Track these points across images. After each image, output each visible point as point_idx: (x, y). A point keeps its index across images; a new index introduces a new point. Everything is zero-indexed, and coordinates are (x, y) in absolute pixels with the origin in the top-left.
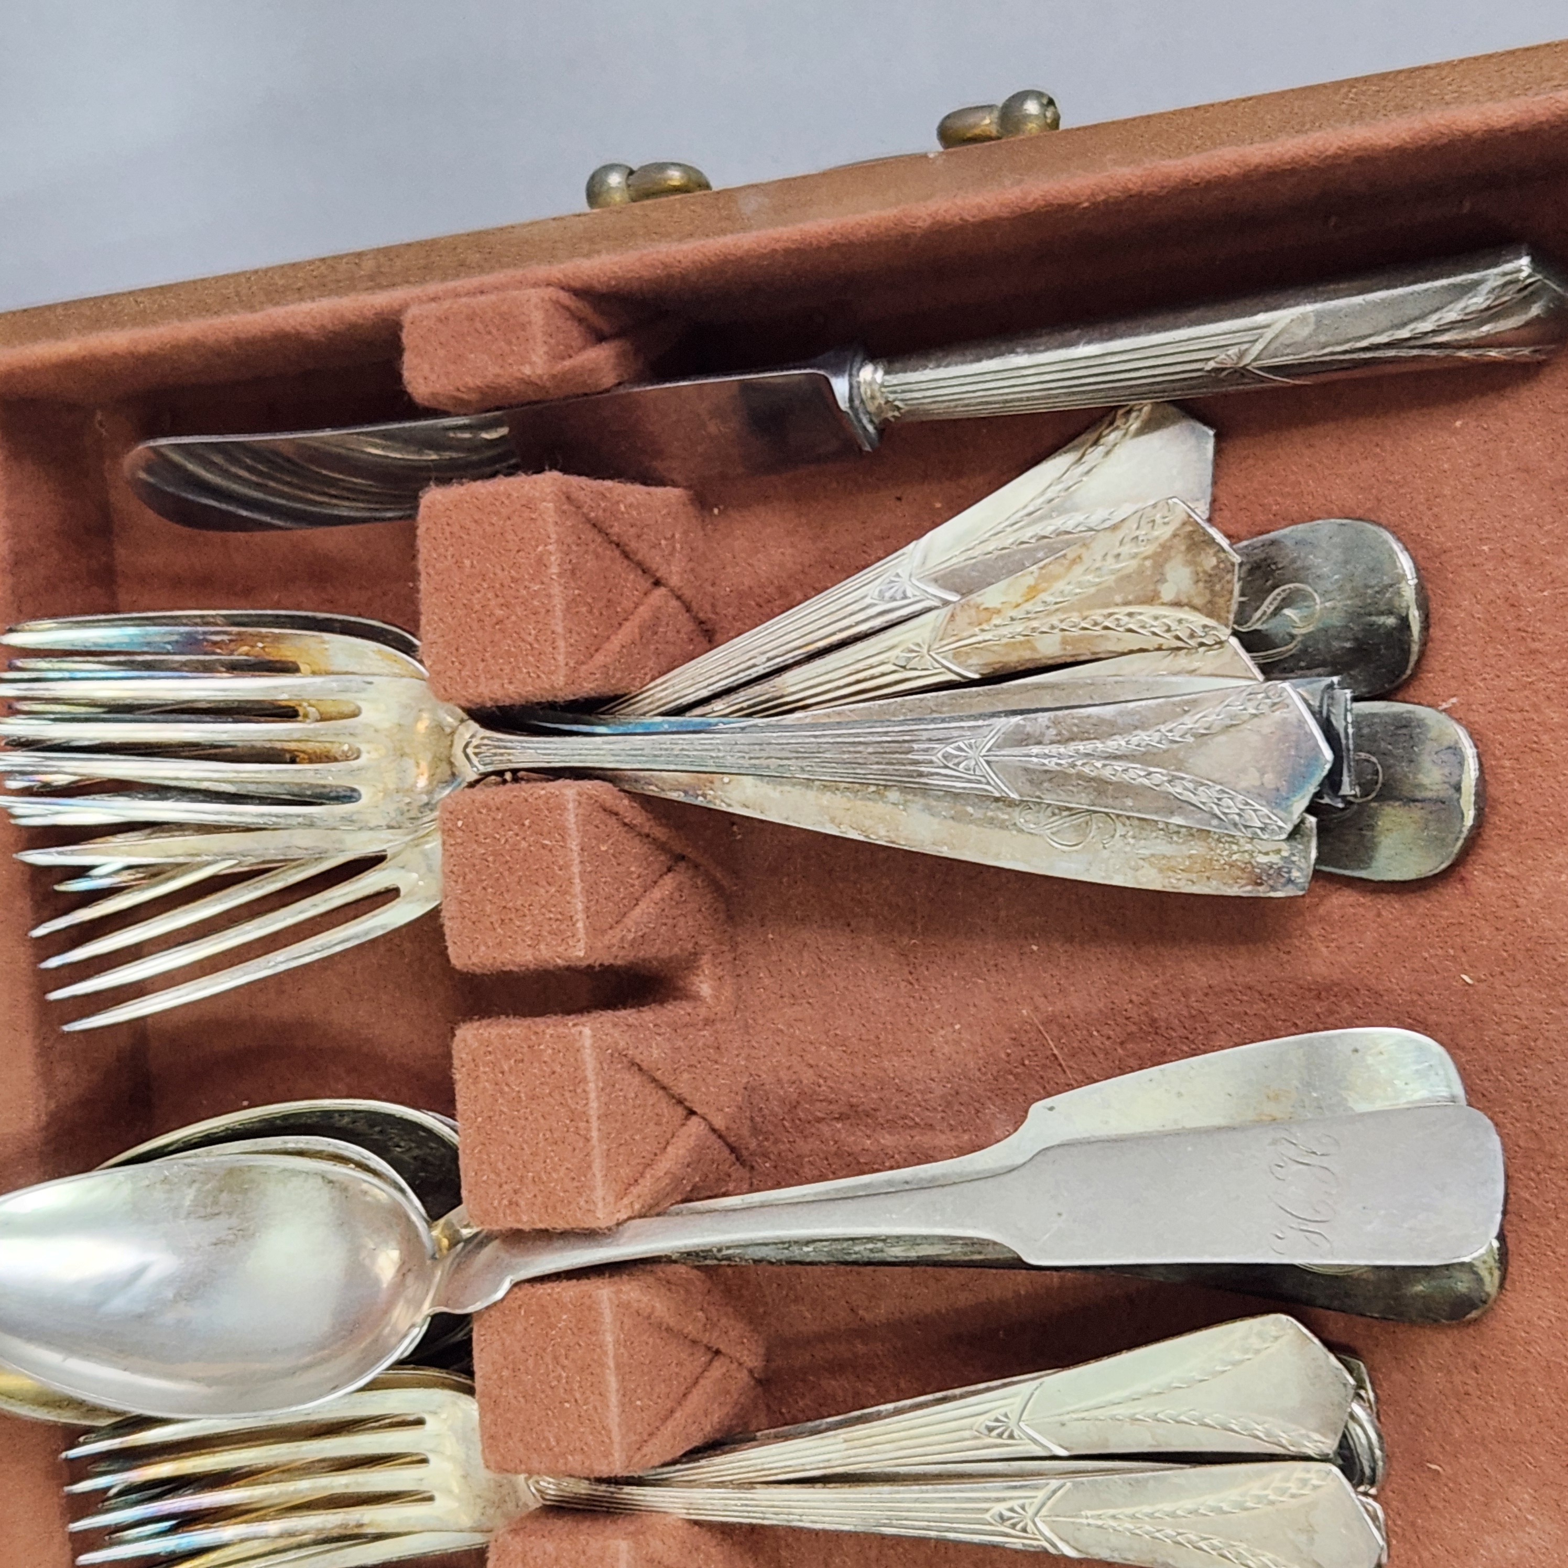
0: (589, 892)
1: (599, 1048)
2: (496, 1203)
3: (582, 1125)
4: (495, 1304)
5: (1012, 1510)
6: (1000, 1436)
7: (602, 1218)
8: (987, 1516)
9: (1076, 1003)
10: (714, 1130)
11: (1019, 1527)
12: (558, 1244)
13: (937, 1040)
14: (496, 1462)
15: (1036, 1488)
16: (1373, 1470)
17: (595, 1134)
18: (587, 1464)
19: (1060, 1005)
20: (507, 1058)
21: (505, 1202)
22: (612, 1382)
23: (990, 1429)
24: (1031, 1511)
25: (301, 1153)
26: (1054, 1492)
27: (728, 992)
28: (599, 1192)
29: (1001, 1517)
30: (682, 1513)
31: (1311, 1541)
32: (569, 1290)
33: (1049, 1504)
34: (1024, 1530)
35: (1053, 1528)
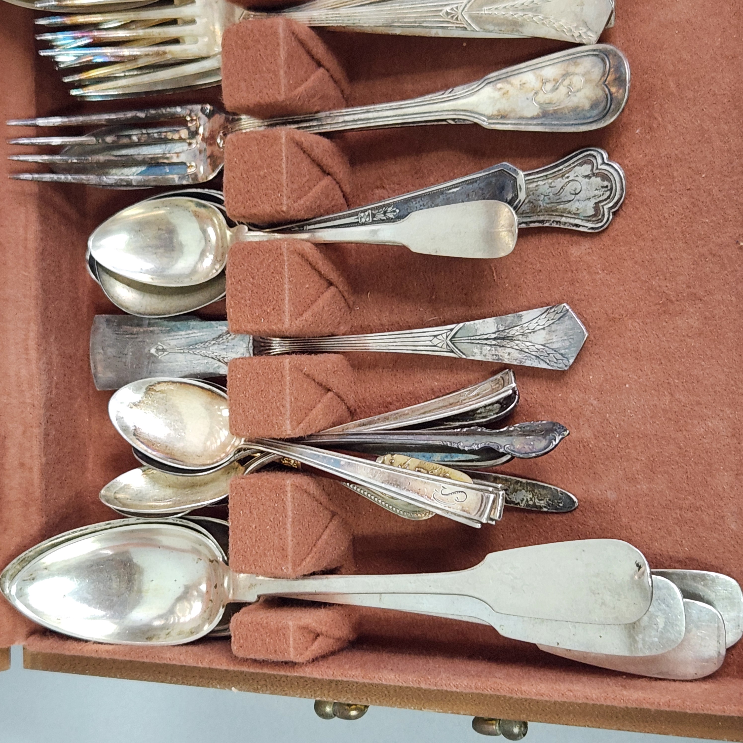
5: (452, 9)
8: (441, 13)
11: (455, 18)
24: (460, 10)
29: (447, 13)
30: (307, 24)
31: (582, 10)
33: (468, 6)
34: (457, 19)
35: (471, 17)
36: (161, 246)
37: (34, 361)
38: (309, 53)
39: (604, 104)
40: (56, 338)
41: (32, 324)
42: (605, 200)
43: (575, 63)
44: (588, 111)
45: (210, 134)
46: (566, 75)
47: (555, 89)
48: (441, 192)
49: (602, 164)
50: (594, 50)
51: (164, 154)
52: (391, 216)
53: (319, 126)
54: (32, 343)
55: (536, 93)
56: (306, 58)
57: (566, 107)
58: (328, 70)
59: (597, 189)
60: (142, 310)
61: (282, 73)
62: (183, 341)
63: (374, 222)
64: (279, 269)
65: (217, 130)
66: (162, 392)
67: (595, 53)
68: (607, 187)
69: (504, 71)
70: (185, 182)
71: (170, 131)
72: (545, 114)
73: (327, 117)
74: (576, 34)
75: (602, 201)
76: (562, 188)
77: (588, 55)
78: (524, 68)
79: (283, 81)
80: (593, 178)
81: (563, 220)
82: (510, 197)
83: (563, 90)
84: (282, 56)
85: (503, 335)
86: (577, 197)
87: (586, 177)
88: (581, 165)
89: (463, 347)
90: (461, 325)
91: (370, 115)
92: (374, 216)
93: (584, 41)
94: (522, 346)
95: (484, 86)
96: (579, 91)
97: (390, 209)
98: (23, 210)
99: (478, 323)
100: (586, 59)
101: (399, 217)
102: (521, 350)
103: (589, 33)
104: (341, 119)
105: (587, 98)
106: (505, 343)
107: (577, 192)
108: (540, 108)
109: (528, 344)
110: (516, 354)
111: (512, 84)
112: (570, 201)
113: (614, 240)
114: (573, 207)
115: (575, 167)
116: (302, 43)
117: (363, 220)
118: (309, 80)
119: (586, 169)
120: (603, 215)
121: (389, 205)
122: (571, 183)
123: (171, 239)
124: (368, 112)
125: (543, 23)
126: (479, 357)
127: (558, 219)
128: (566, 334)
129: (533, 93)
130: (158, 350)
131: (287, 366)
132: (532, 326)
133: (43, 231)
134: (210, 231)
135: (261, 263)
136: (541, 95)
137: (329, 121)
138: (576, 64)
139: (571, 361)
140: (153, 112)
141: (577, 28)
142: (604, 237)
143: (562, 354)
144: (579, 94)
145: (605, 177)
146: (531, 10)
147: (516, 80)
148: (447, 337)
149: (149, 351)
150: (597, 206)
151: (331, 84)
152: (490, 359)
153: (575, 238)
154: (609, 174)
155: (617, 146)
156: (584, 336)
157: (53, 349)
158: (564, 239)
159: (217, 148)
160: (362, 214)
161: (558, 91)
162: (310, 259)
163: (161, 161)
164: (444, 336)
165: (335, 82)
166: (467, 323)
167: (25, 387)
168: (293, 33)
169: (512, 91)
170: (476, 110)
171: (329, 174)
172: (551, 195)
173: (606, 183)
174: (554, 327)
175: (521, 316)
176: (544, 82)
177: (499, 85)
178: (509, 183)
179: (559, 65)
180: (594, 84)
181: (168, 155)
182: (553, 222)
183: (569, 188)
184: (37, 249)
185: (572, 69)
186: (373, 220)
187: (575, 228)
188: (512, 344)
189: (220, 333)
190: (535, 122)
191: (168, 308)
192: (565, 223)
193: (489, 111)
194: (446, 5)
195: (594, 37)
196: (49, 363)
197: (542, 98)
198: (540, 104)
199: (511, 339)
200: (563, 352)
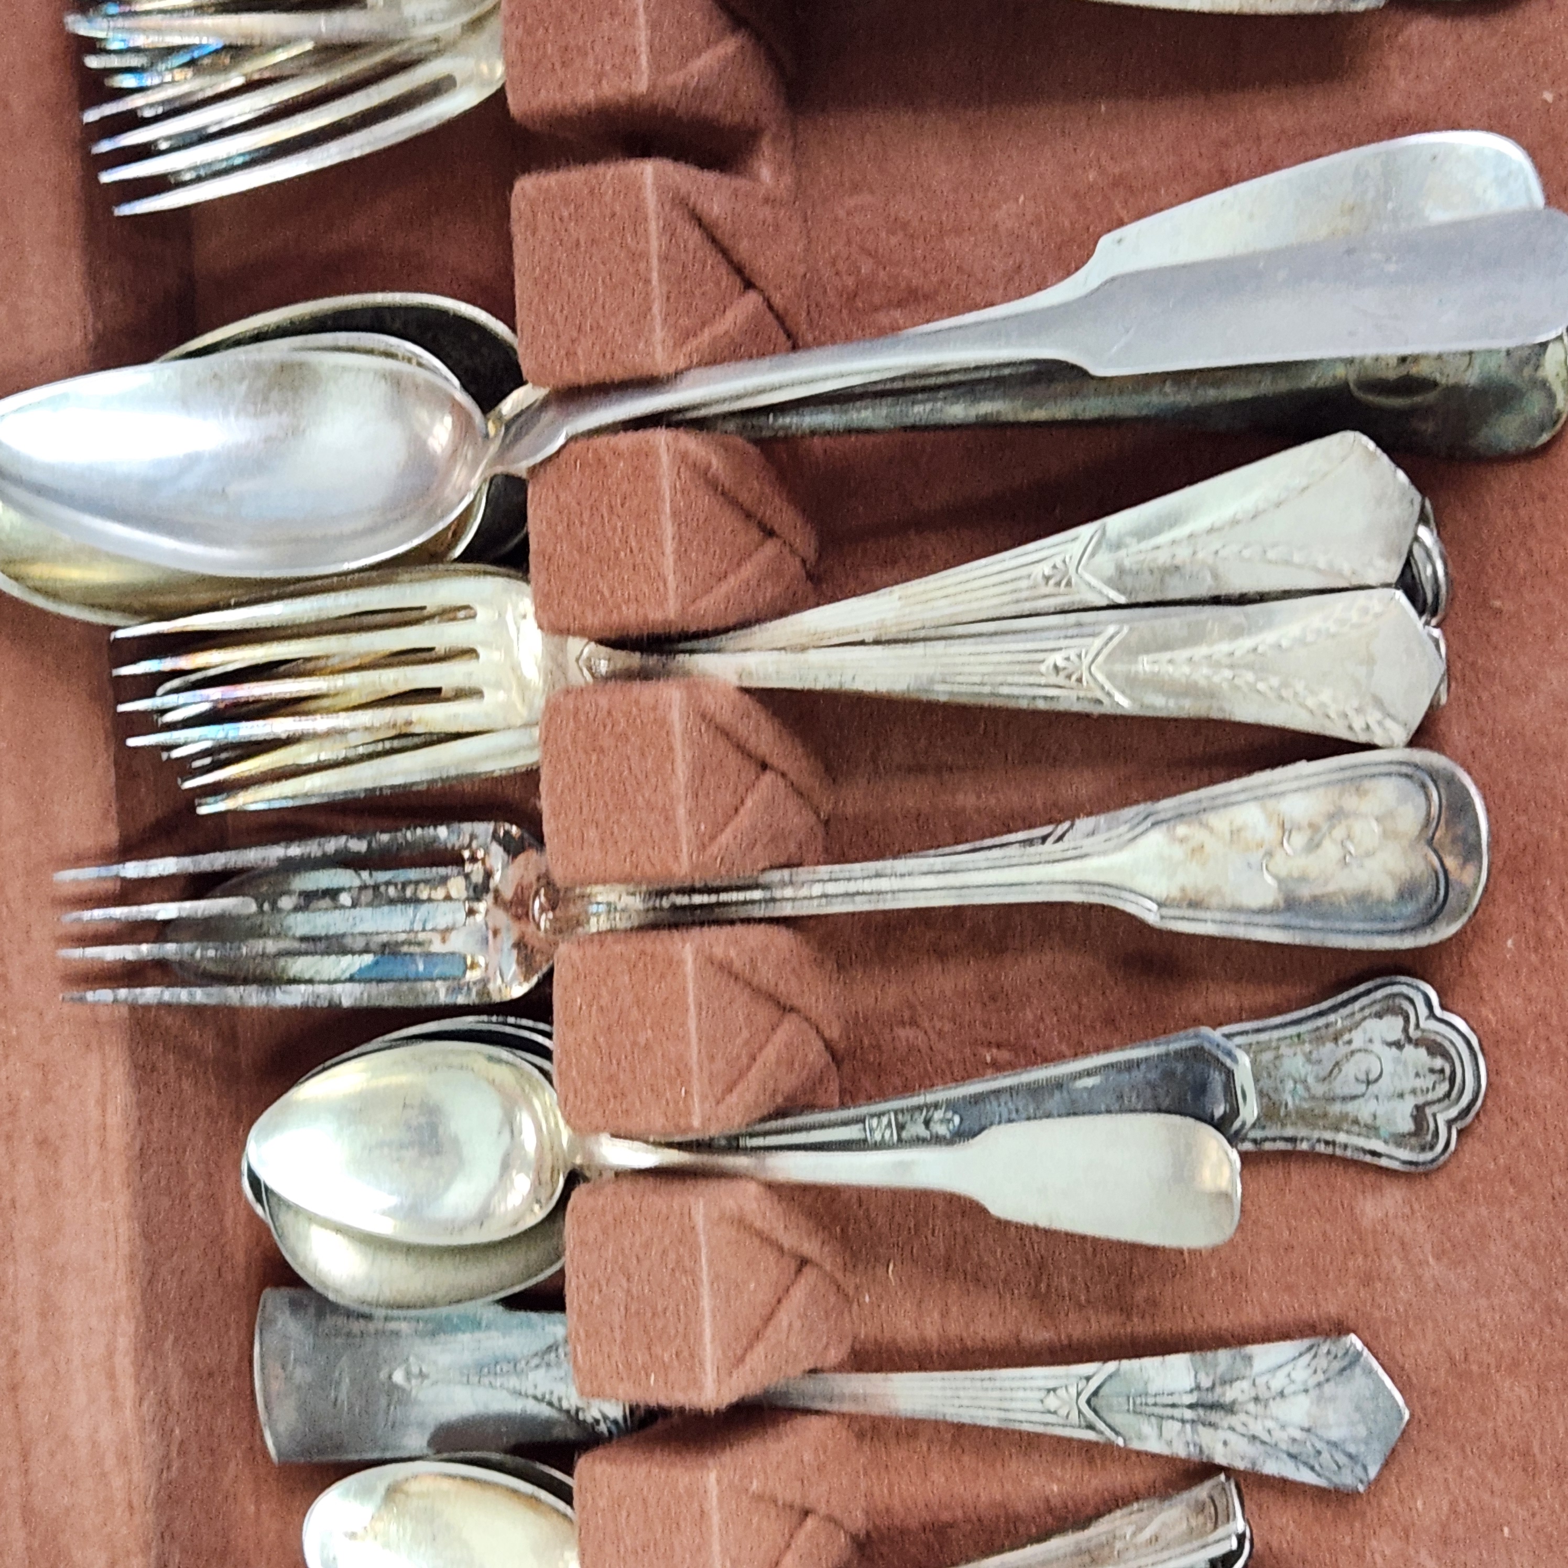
0: (654, 25)
1: (661, 189)
2: (553, 355)
3: (642, 266)
4: (550, 459)
5: (1068, 659)
6: (1058, 584)
7: (661, 362)
8: (1043, 668)
9: (1145, 162)
10: (770, 307)
11: (1074, 678)
12: (614, 395)
13: (999, 215)
14: (549, 622)
15: (1094, 635)
16: (1436, 596)
17: (655, 276)
18: (641, 611)
19: (1127, 165)
20: (567, 205)
21: (563, 352)
22: (669, 529)
23: (1047, 579)
24: (1086, 661)
25: (352, 350)
26: (1111, 638)
27: (787, 179)
28: (659, 334)
29: (1056, 668)
30: (734, 681)
31: (1370, 674)
32: (626, 440)
33: (1105, 652)
34: (1079, 680)
35: (1110, 676)
36: (412, 1144)
37: (129, 1404)
38: (741, 748)
39: (1429, 891)
40: (176, 1339)
41: (122, 1318)
42: (1440, 1100)
43: (1357, 789)
44: (1394, 904)
45: (516, 893)
46: (1336, 816)
47: (1313, 846)
48: (1058, 1084)
49: (1428, 1018)
50: (1401, 763)
51: (411, 931)
52: (942, 1130)
53: (767, 901)
54: (124, 1364)
55: (1270, 854)
56: (733, 760)
57: (1342, 891)
58: (783, 775)
59: (1417, 1075)
60: (372, 1294)
61: (681, 812)
62: (467, 1358)
63: (901, 1143)
64: (688, 1263)
65: (531, 885)
66: (422, 1495)
67: (1404, 769)
68: (1442, 1071)
69: (1191, 796)
70: (461, 1000)
71: (426, 882)
72: (1291, 904)
73: (783, 884)
74: (1358, 724)
75: (1433, 1103)
76: (1337, 1064)
77: (1389, 774)
78: (1237, 792)
79: (685, 832)
80: (1409, 1049)
81: (1342, 1138)
82: (1219, 1111)
83: (1331, 850)
84: (680, 774)
85: (1209, 1398)
86: (1374, 1088)
87: (1390, 1044)
88: (1379, 1015)
89: (1118, 1420)
90: (1112, 1366)
91: (883, 884)
92: (901, 1127)
93: (1378, 741)
94: (1257, 1428)
95: (1147, 830)
96: (1369, 854)
97: (938, 1115)
98: (94, 1060)
99: (1150, 1365)
100: (1384, 781)
101: (962, 1135)
102: (1254, 1438)
103: (1389, 723)
104: (817, 890)
105: (1392, 874)
106: (1214, 1416)
107: (1372, 1076)
108: (1280, 889)
109: (1270, 1424)
110: (1240, 1445)
111: (1211, 830)
112: (1354, 1098)
113: (1463, 1188)
114: (1364, 1110)
115: (1364, 1019)
116: (724, 732)
117: (878, 1136)
118: (742, 811)
119: (1392, 1027)
120: (1436, 1134)
121: (936, 1106)
122: (1358, 1056)
123: (433, 1129)
124: (878, 875)
125: (1281, 698)
126: (1154, 1446)
127: (1328, 1135)
128: (1358, 1409)
129: (1261, 852)
130: (408, 1375)
131: (713, 1490)
132: (1278, 1382)
133: (141, 1104)
134: (525, 1121)
135: (647, 1246)
136: (1279, 857)
137: (788, 892)
138: (1360, 792)
139: (1373, 1472)
140: (385, 838)
141: (1359, 710)
142: (1441, 1184)
143: (1350, 1456)
144: (1370, 864)
145: (1435, 1048)
146: (1250, 667)
147: (1220, 821)
148: (1079, 1394)
149: (390, 1377)
150: (1419, 1115)
151: (793, 804)
152: (1181, 1451)
153: (1369, 1178)
154: (1447, 1044)
155: (1462, 975)
156: (1401, 1418)
157: (172, 1364)
158: (1344, 1181)
159: (531, 927)
160: (875, 1122)
161: (1320, 852)
162: (758, 1224)
163: (405, 949)
164: (1073, 1391)
165: (801, 794)
166: (1126, 1364)
167: (110, 1461)
168: (703, 716)
169: (1211, 845)
170: (1129, 884)
171: (792, 1009)
172: (1310, 1080)
173: (1439, 1063)
174: (1328, 1389)
175: (1249, 1359)
176: (1285, 829)
177: (1182, 830)
178: (1217, 1079)
179: (1321, 791)
180: (1405, 843)
181: (421, 937)
182: (1319, 1141)
183: (1351, 1069)
184: (129, 1146)
185: (1350, 802)
186: (900, 1140)
187: (1368, 1158)
188: (1234, 1420)
189: (550, 1341)
190: (1268, 919)
191: (430, 1290)
192: (1346, 1147)
193: (1162, 888)
194: (1053, 650)
195: (1401, 735)
196: (164, 1401)
197: (1281, 865)
198: (1280, 880)
199: (1230, 1409)
200: (1352, 1449)
